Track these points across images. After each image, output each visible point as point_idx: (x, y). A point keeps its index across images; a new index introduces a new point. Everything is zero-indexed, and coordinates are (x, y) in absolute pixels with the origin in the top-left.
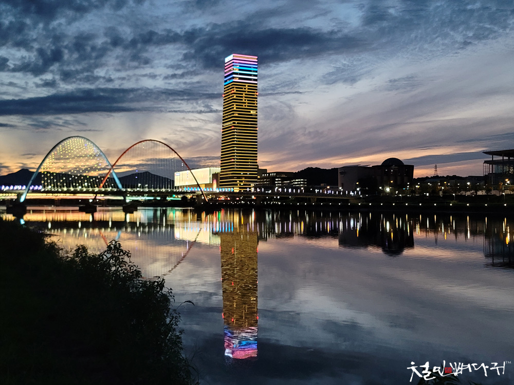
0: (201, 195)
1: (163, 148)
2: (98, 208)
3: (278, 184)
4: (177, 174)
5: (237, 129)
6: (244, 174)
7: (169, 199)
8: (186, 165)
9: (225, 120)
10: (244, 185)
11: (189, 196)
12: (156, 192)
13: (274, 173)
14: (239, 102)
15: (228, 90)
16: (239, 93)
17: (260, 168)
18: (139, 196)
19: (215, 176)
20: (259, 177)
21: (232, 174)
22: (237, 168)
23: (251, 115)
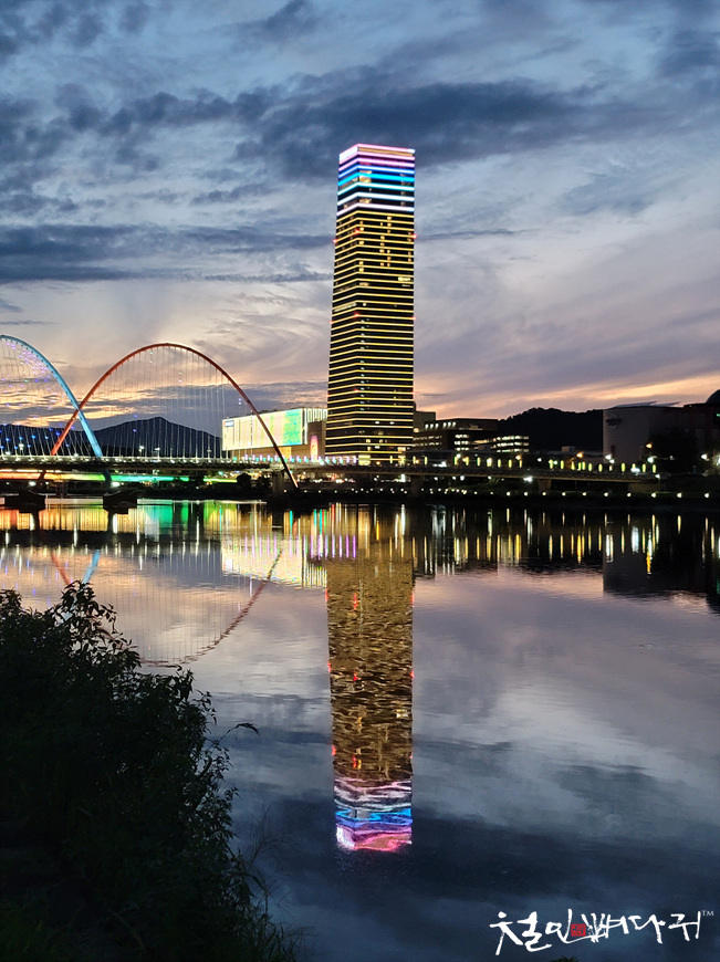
0: (282, 472)
1: (196, 365)
3: (462, 446)
5: (365, 319)
6: (382, 423)
7: (208, 480)
8: (249, 402)
9: (339, 299)
11: (255, 475)
12: (179, 465)
13: (452, 421)
14: (371, 255)
15: (346, 227)
17: (418, 409)
18: (140, 472)
19: (315, 428)
20: (416, 430)
21: (354, 423)
22: (366, 409)
23: (400, 286)
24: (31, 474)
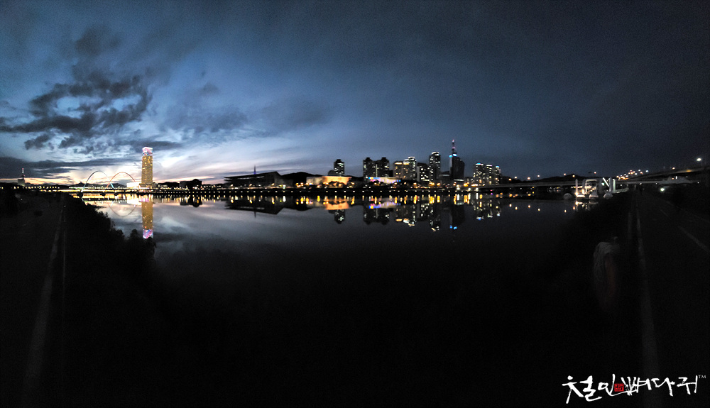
0: (136, 190)
2: (106, 194)
3: (159, 186)
4: (128, 184)
5: (147, 170)
6: (149, 184)
7: (126, 191)
8: (131, 181)
9: (143, 168)
10: (149, 187)
11: (132, 190)
12: (123, 189)
13: (157, 183)
14: (147, 162)
15: (144, 159)
16: (147, 159)
17: (153, 182)
18: (118, 190)
19: (140, 184)
20: (153, 185)
22: (146, 182)
23: (151, 166)
24: (104, 191)
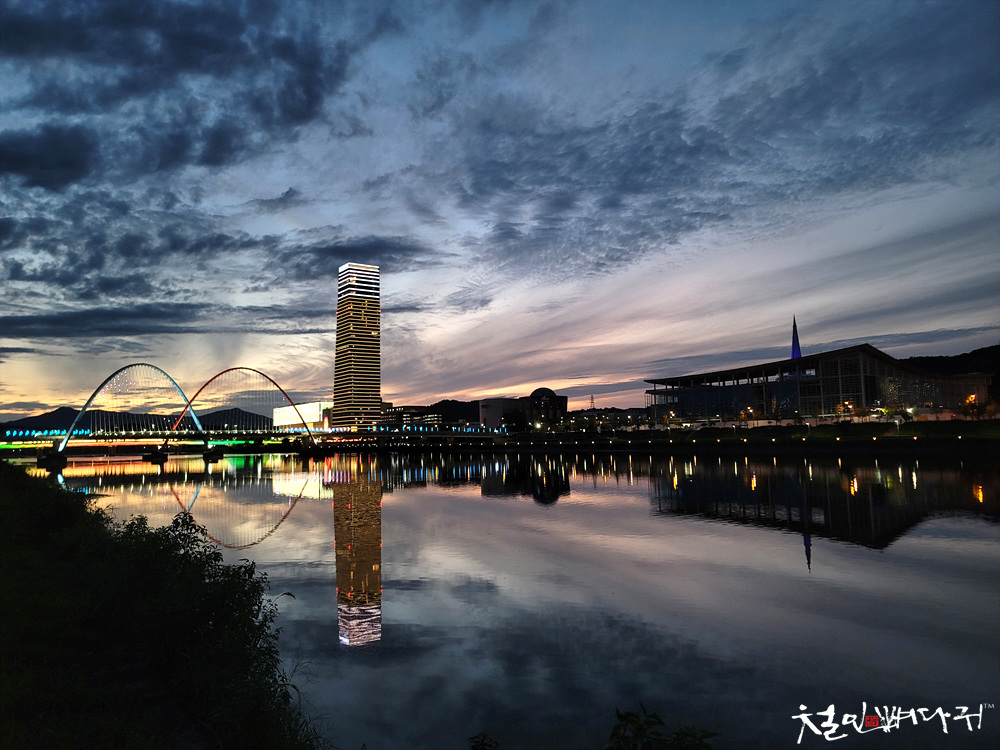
0: (308, 437)
1: (258, 381)
2: (169, 457)
3: (406, 420)
4: (275, 410)
5: (353, 354)
6: (363, 409)
7: (265, 442)
8: (289, 399)
9: (339, 343)
10: (364, 422)
11: (292, 439)
12: (248, 434)
13: (401, 407)
14: (356, 320)
15: (343, 306)
16: (357, 311)
17: (383, 401)
18: (225, 439)
20: (382, 413)
21: (349, 409)
22: (355, 402)
23: (373, 336)
24: (159, 442)
